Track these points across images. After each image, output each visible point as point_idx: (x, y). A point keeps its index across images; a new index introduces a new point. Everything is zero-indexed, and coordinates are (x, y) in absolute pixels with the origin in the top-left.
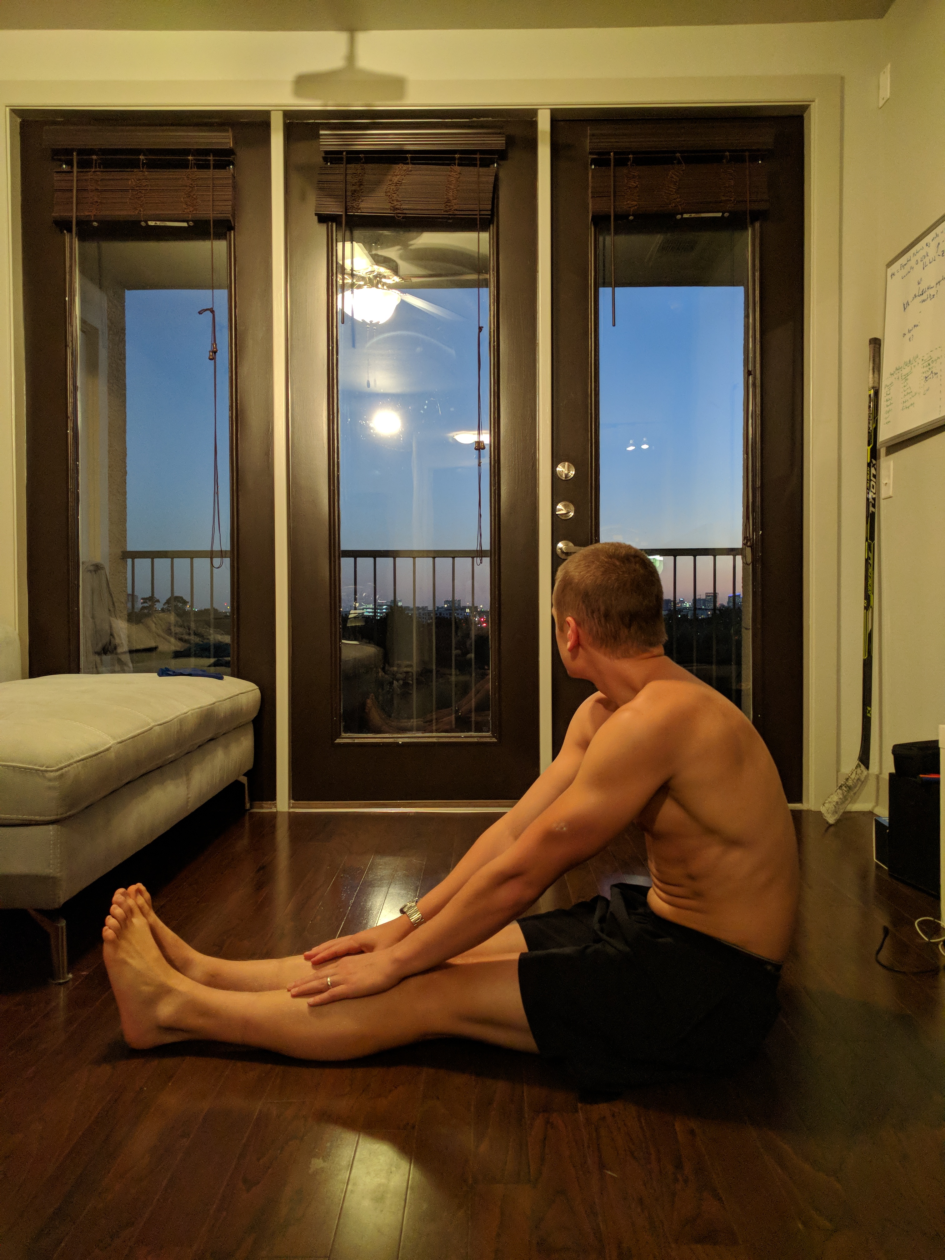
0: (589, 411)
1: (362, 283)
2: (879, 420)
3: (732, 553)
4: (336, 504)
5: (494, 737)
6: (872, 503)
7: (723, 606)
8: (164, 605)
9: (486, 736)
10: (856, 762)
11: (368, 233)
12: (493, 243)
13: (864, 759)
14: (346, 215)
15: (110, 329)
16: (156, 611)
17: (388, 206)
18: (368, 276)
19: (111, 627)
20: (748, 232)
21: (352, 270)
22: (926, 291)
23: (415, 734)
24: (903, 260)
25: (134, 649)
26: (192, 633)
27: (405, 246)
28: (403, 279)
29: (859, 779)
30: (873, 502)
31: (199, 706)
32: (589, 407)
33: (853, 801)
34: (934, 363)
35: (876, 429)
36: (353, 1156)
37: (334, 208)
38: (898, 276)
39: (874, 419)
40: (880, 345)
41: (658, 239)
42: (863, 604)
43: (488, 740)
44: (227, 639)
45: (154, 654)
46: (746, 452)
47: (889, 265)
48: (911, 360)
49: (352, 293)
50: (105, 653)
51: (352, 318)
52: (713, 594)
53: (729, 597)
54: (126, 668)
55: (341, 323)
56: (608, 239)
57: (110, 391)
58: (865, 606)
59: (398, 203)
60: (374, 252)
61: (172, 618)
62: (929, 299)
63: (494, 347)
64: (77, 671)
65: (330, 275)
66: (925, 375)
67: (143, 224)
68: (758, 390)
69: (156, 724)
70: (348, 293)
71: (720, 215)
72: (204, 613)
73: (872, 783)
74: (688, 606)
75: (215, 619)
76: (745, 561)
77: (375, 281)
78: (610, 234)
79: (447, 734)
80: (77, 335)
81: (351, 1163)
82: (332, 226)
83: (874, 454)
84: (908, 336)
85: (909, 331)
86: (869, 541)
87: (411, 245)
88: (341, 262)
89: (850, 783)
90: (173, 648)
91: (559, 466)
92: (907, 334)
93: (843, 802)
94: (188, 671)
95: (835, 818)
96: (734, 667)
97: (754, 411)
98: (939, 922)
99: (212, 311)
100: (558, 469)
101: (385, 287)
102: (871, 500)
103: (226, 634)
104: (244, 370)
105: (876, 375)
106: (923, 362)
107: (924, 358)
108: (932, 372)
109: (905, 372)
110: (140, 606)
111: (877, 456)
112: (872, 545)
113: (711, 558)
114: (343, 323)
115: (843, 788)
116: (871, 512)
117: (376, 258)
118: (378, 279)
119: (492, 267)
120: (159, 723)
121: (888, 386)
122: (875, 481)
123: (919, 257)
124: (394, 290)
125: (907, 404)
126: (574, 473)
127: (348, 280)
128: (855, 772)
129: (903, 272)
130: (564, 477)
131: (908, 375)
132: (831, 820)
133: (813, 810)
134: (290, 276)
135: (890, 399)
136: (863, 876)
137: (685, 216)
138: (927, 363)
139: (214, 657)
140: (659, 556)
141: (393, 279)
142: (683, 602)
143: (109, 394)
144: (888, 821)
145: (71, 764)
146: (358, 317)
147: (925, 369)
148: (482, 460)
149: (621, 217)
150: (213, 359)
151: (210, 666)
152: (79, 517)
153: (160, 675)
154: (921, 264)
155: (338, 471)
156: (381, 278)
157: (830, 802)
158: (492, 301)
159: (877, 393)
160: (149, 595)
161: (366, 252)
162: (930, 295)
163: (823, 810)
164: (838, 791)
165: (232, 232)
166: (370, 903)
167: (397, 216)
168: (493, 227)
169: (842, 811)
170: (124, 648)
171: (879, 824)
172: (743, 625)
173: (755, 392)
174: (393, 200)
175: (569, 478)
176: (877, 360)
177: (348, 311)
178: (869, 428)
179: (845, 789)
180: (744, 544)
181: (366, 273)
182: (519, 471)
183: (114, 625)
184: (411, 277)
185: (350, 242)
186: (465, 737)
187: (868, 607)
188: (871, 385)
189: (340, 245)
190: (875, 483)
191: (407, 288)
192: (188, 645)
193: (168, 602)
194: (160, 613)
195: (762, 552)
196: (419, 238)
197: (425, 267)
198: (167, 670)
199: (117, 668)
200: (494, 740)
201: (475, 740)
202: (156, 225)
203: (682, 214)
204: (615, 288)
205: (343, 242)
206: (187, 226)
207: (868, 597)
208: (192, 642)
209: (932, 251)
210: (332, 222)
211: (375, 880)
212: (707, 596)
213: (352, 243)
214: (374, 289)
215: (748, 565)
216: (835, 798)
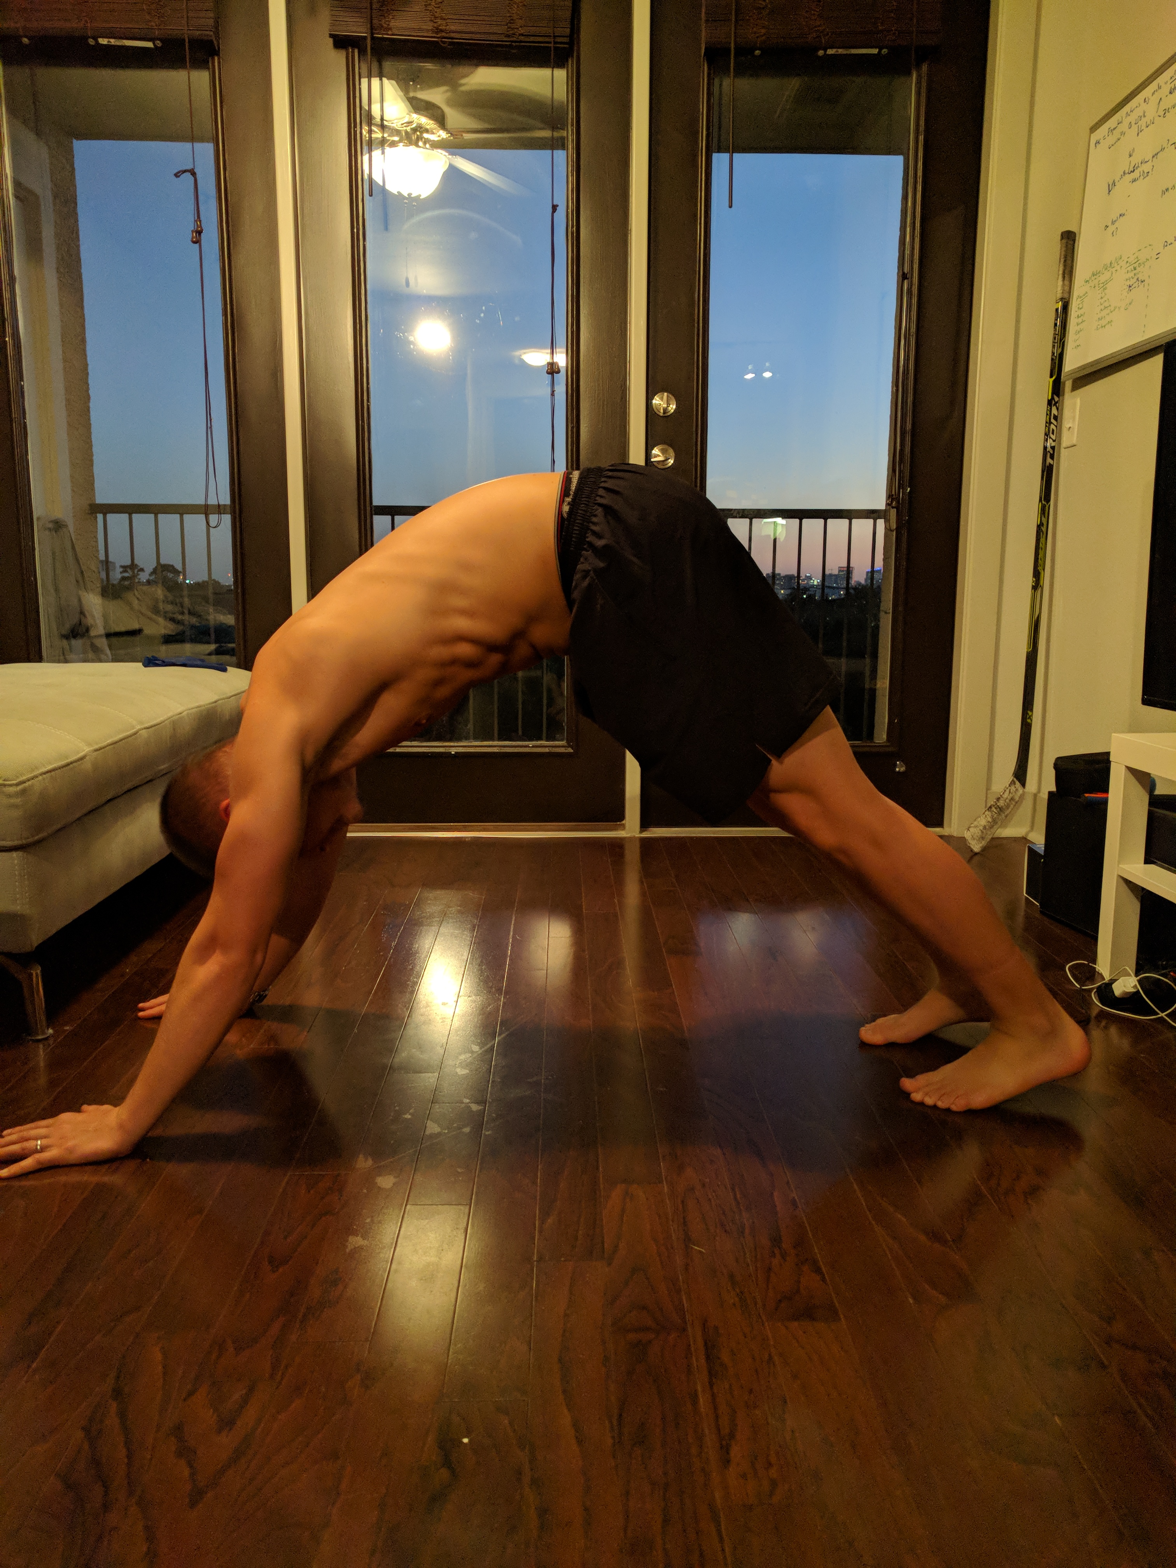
0: (696, 325)
1: (396, 139)
2: (1066, 343)
3: (872, 515)
4: (366, 444)
5: (569, 746)
6: (1050, 453)
7: (859, 584)
8: (150, 575)
9: (560, 746)
10: (1010, 777)
11: (402, 65)
12: (573, 83)
13: (1020, 774)
14: (373, 38)
15: (55, 197)
16: (139, 582)
17: (430, 26)
18: (405, 128)
19: (80, 600)
20: (912, 78)
21: (382, 119)
22: (1138, 167)
23: (471, 742)
24: (1112, 122)
25: (112, 631)
26: (186, 611)
27: (454, 85)
28: (451, 134)
29: (1012, 799)
30: (1052, 452)
31: (197, 704)
32: (696, 319)
33: (1004, 825)
34: (1142, 267)
35: (1061, 356)
36: (397, 1232)
37: (357, 28)
38: (1104, 144)
39: (1061, 340)
40: (1074, 241)
41: (793, 84)
42: (1031, 581)
43: (562, 750)
44: (229, 620)
45: (137, 638)
46: (896, 383)
47: (1093, 129)
48: (1113, 262)
49: (383, 153)
50: (75, 637)
51: (383, 189)
52: (846, 569)
53: (868, 573)
54: (103, 657)
55: (368, 195)
56: (727, 82)
57: (61, 286)
58: (1033, 585)
59: (444, 22)
60: (411, 94)
61: (159, 592)
62: (1142, 177)
63: (572, 233)
64: (39, 659)
65: (353, 125)
66: (1128, 283)
67: (91, 42)
68: (915, 301)
69: (143, 727)
70: (376, 153)
71: (875, 51)
72: (199, 586)
73: (1028, 804)
74: (815, 583)
75: (215, 594)
76: (888, 527)
77: (414, 136)
78: (729, 76)
79: (511, 742)
80: (9, 201)
81: (395, 1240)
82: (353, 52)
83: (1057, 389)
84: (1112, 228)
85: (1113, 223)
86: (1043, 502)
87: (464, 85)
88: (367, 108)
89: (1001, 803)
90: (163, 631)
91: (656, 397)
92: (1109, 226)
93: (991, 827)
94: (182, 660)
95: (981, 845)
96: (868, 661)
97: (908, 329)
98: (1095, 966)
99: (193, 173)
100: (654, 402)
101: (428, 146)
102: (1049, 449)
103: (230, 614)
104: (241, 259)
105: (1067, 283)
106: (1128, 265)
107: (1130, 260)
108: (1137, 279)
109: (1103, 278)
110: (119, 576)
111: (1061, 393)
112: (1047, 507)
113: (846, 522)
114: (371, 195)
115: (993, 809)
116: (1047, 464)
117: (414, 102)
118: (418, 133)
119: (570, 121)
120: (146, 725)
121: (1081, 297)
122: (1056, 424)
123: (1133, 118)
124: (440, 151)
125: (1103, 322)
126: (674, 407)
127: (377, 134)
128: (1008, 791)
129: (1111, 139)
130: (662, 411)
131: (1106, 282)
132: (976, 847)
133: (955, 835)
134: (298, 124)
135: (1082, 315)
136: (1011, 914)
137: (830, 52)
138: (1132, 267)
139: (216, 643)
140: (781, 518)
141: (438, 134)
142: (810, 578)
143: (60, 289)
144: (1043, 848)
145: (36, 777)
146: (393, 187)
147: (1131, 274)
148: (556, 388)
149: (744, 51)
150: (197, 241)
151: (210, 654)
152: (30, 457)
153: (145, 666)
154: (1135, 128)
155: (368, 401)
156: (421, 133)
157: (976, 827)
158: (570, 169)
159: (1066, 307)
160: (129, 563)
161: (402, 94)
162: (1144, 172)
163: (967, 835)
164: (987, 813)
165: (216, 58)
166: (417, 945)
167: (441, 41)
168: (573, 61)
169: (990, 837)
170: (99, 629)
171: (1032, 852)
172: (882, 608)
173: (911, 301)
174: (436, 18)
175: (669, 414)
176: (1069, 262)
177: (377, 178)
178: (1053, 353)
179: (995, 810)
180: (887, 504)
181: (402, 124)
182: (603, 403)
183: (84, 602)
184: (463, 132)
185: (378, 79)
186: (533, 747)
187: (1037, 586)
188: (1059, 296)
189: (364, 82)
190: (1056, 426)
191: (456, 148)
192: (181, 628)
193: (154, 572)
194: (143, 585)
195: (910, 516)
196: (472, 76)
197: (480, 118)
198: (155, 659)
199: (91, 655)
200: (570, 750)
201: (547, 750)
202: (109, 43)
203: (825, 50)
204: (734, 154)
205: (368, 77)
206: (153, 46)
207: (1037, 574)
208: (186, 623)
209: (1151, 110)
210: (353, 47)
211: (424, 917)
212: (840, 571)
213: (381, 80)
214: (413, 147)
215: (892, 531)
216: (983, 821)
